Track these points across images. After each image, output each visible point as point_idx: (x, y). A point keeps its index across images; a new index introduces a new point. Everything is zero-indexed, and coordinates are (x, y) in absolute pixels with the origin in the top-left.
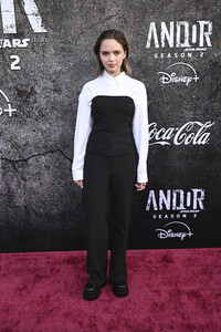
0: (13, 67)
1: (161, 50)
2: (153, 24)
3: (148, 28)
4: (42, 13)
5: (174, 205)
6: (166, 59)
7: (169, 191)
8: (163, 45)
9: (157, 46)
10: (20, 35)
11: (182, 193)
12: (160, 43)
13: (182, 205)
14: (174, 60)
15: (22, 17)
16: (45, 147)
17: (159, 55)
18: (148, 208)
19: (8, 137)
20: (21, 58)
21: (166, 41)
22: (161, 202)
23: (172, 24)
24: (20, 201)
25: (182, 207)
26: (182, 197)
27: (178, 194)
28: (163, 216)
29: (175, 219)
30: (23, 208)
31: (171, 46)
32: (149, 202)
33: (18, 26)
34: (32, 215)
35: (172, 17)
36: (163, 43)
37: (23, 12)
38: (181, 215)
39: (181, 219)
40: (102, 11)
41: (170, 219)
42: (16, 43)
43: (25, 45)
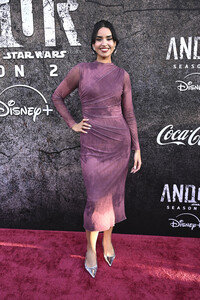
0: (52, 74)
1: (179, 61)
2: (173, 40)
3: (168, 42)
4: (78, 30)
5: (186, 198)
6: (184, 70)
7: (182, 186)
8: (182, 57)
9: (176, 58)
10: (58, 48)
11: (194, 188)
12: (179, 56)
13: (193, 199)
14: (191, 71)
15: (61, 33)
16: (75, 142)
17: (178, 66)
18: (162, 200)
19: (45, 132)
20: (59, 67)
21: (184, 54)
22: (174, 195)
23: (190, 39)
24: (52, 187)
25: (193, 200)
26: (194, 191)
27: (190, 189)
28: (176, 208)
29: (187, 211)
30: (54, 193)
31: (189, 58)
32: (164, 194)
33: (58, 40)
34: (62, 199)
35: (191, 33)
36: (182, 56)
37: (62, 29)
38: (193, 207)
39: (192, 211)
40: (129, 27)
41: (181, 211)
42: (55, 54)
43: (63, 56)
